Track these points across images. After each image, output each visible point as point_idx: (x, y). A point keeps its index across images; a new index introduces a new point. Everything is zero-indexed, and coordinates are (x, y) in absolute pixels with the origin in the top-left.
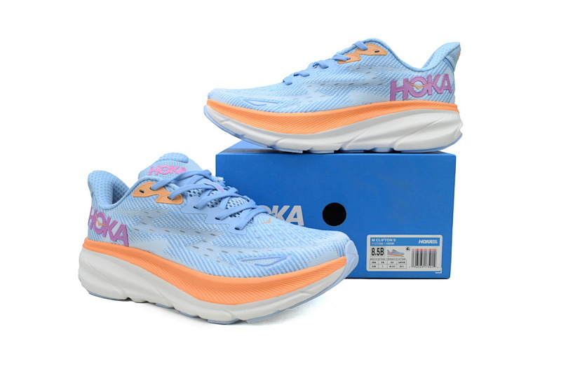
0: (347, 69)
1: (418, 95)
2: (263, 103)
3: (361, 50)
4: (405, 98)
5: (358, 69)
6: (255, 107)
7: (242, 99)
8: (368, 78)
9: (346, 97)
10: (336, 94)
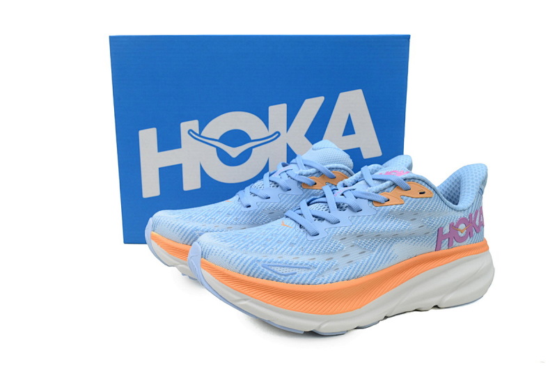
0: (389, 215)
1: (462, 239)
2: (291, 271)
3: (401, 189)
4: (450, 245)
5: (401, 215)
6: (283, 278)
7: (259, 265)
8: (413, 226)
9: (390, 252)
10: (378, 248)
